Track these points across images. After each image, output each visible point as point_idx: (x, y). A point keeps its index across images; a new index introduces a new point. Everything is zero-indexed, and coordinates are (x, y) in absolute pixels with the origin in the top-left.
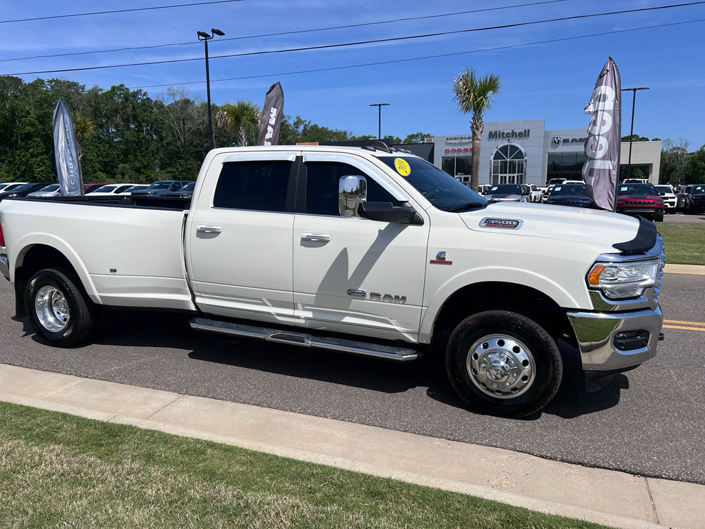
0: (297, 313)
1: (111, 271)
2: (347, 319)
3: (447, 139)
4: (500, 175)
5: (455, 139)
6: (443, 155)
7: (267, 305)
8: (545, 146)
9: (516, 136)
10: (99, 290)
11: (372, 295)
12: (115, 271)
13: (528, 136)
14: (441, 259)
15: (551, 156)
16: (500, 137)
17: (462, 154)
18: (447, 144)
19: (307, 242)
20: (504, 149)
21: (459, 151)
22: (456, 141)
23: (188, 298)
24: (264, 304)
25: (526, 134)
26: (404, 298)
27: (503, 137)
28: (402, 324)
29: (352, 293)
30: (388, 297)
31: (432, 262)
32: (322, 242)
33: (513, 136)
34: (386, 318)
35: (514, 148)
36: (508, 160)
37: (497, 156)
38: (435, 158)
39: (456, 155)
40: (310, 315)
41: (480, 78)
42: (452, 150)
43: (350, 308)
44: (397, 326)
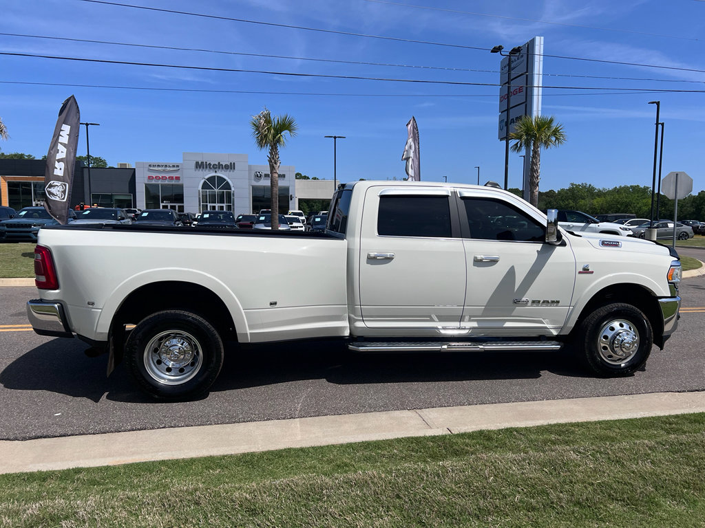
0: (463, 324)
1: (271, 304)
2: (508, 324)
3: (150, 166)
4: (209, 205)
5: (158, 166)
6: (147, 182)
7: (434, 321)
8: (250, 179)
9: (222, 168)
10: (251, 327)
11: (533, 302)
12: (275, 303)
13: (234, 169)
14: (586, 271)
15: (255, 189)
16: (206, 167)
17: (167, 182)
18: (150, 170)
19: (478, 262)
20: (211, 179)
21: (164, 178)
22: (160, 168)
23: (346, 324)
24: (432, 320)
25: (231, 167)
26: (558, 302)
27: (210, 168)
28: (552, 322)
29: (517, 302)
30: (546, 302)
31: (580, 273)
32: (493, 262)
33: (219, 168)
34: (541, 319)
35: (221, 180)
36: (216, 190)
37: (205, 186)
38: (137, 184)
39: (160, 182)
40: (475, 324)
41: (276, 117)
42: (156, 177)
43: (513, 314)
44: (548, 324)
